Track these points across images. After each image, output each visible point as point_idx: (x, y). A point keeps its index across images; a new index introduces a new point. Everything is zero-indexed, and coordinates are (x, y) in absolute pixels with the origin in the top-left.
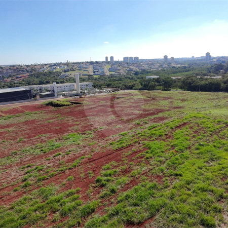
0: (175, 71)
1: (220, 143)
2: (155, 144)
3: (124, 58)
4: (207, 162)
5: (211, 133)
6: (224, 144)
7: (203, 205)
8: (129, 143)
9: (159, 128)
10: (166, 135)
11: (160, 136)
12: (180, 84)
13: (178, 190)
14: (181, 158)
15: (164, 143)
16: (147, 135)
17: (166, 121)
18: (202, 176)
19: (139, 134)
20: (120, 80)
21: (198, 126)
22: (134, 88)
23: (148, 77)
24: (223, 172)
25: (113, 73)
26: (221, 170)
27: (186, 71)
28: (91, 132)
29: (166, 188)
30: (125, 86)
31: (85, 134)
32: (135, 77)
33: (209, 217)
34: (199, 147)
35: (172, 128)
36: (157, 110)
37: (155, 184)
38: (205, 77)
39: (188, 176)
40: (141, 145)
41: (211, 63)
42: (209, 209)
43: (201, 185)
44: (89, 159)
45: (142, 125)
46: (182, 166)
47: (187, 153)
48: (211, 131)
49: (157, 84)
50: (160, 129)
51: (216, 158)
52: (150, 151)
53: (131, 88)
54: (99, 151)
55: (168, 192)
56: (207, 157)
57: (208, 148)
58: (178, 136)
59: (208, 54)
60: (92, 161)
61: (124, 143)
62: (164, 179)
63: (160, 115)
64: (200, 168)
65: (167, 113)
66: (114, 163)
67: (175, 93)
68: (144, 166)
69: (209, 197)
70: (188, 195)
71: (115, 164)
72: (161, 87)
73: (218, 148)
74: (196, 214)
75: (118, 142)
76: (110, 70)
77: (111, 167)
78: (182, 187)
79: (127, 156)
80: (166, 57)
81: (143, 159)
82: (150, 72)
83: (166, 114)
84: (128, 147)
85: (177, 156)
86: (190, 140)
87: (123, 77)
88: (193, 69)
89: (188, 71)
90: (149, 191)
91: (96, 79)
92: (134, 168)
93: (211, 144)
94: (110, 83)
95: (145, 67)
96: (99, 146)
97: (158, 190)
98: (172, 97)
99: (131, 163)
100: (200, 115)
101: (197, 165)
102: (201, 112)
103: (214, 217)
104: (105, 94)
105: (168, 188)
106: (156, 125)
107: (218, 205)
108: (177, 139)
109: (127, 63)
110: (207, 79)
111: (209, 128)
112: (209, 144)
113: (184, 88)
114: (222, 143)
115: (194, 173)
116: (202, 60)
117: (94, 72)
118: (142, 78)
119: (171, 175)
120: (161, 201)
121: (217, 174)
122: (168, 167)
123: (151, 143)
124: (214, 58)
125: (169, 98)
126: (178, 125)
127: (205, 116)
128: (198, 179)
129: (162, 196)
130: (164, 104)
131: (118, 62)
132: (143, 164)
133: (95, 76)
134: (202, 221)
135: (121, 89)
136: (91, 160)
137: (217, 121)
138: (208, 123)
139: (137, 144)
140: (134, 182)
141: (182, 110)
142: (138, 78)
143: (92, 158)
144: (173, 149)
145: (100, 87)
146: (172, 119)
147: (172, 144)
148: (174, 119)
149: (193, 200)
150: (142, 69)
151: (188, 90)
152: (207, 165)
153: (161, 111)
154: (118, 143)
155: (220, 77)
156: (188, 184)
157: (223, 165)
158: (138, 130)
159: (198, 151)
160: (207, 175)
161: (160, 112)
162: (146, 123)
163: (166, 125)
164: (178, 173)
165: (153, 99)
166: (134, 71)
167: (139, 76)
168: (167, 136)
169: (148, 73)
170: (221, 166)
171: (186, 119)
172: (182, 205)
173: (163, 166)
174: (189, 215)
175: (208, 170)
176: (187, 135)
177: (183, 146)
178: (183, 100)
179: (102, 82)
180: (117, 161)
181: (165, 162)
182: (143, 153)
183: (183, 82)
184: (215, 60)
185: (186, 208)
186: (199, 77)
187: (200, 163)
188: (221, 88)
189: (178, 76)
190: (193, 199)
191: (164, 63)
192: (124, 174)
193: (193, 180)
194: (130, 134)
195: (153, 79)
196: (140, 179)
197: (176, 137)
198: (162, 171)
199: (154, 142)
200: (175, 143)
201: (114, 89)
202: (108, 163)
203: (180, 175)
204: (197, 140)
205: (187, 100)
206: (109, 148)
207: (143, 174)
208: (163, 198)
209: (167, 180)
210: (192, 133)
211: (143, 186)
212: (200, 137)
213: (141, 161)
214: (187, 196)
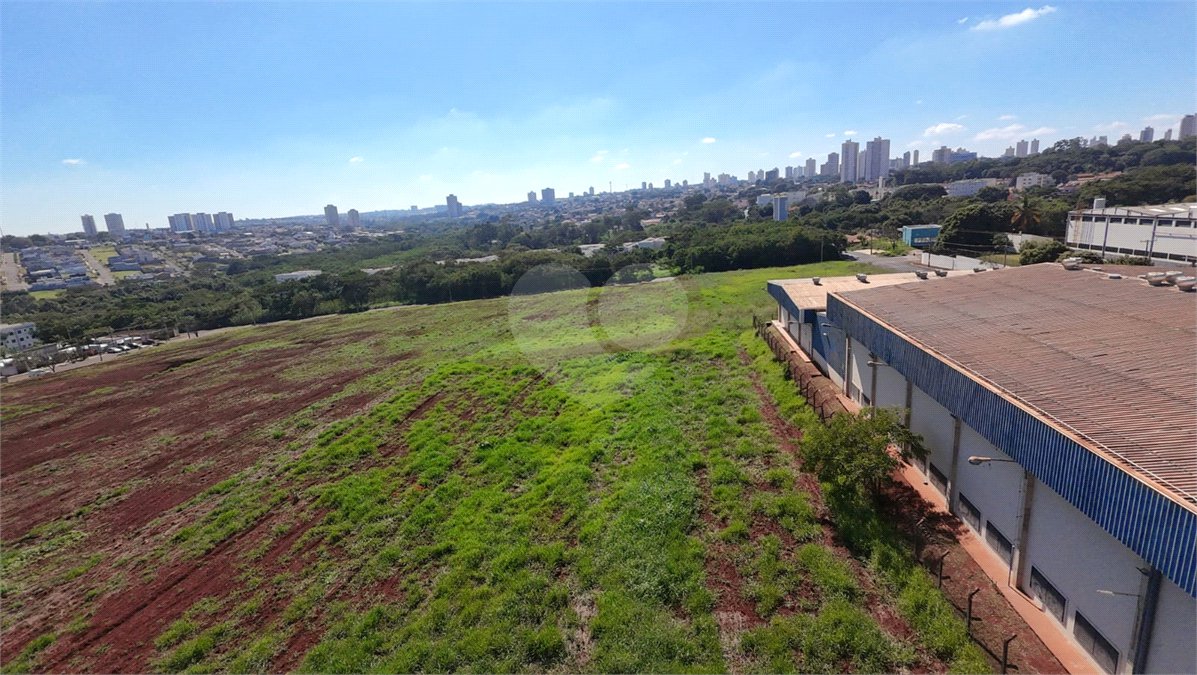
0: (370, 249)
1: (528, 427)
2: (352, 487)
3: (171, 219)
4: (509, 486)
5: (503, 407)
6: (538, 427)
7: (525, 607)
8: (257, 513)
9: (354, 431)
10: (381, 446)
11: (364, 454)
12: (392, 287)
13: (452, 597)
14: (441, 500)
15: (381, 474)
16: (316, 464)
17: (375, 404)
18: (506, 530)
19: (287, 469)
20: (171, 296)
21: (469, 398)
22: (233, 320)
23: (282, 277)
24: (550, 499)
25: (132, 275)
26: (547, 495)
27: (403, 249)
28: (69, 523)
29: (414, 606)
30: (198, 315)
31: (31, 540)
32: (233, 282)
33: (545, 632)
34: (483, 453)
35: (396, 421)
36: (335, 376)
37: (380, 613)
38: (459, 261)
39: (470, 544)
40: (303, 503)
41: (464, 222)
42: (539, 609)
43: (509, 554)
44: (77, 637)
45: (292, 439)
46: (450, 521)
47: (454, 480)
48: (503, 403)
49: (319, 295)
50: (358, 435)
51: (529, 469)
52: (338, 513)
53: (223, 320)
54: (123, 583)
55: (424, 615)
56: (508, 474)
57: (504, 449)
58: (421, 439)
59: (452, 199)
60: (97, 638)
61: (234, 517)
62: (404, 583)
63: (351, 390)
64: (496, 510)
65: (372, 378)
66: (208, 605)
67: (384, 314)
68: (329, 568)
69: (533, 577)
70: (481, 598)
71: (210, 609)
72: (337, 302)
73: (528, 441)
74: (512, 638)
75: (208, 521)
76: (112, 265)
77: (196, 624)
78: (459, 583)
79: (257, 561)
80: (331, 210)
81: (322, 547)
82: (286, 259)
83: (369, 384)
84: (253, 527)
85: (430, 499)
86: (455, 442)
87: (184, 286)
88: (421, 242)
89: (410, 247)
90: (364, 643)
91: (47, 306)
92: (295, 591)
93: (510, 436)
94: (124, 313)
95: (267, 244)
96: (122, 566)
97: (392, 624)
98: (378, 328)
99: (278, 577)
100: (466, 367)
101: (488, 503)
102: (468, 358)
103: (556, 623)
104: (107, 357)
105: (422, 605)
106: (342, 426)
107: (557, 589)
108: (417, 449)
109: (190, 236)
110: (463, 266)
111: (497, 394)
112: (505, 436)
113: (406, 298)
114: (534, 426)
115: (485, 529)
116: (438, 215)
117: (31, 279)
118: (262, 282)
119: (424, 562)
120: (409, 655)
121: (537, 509)
122: (407, 543)
123: (339, 489)
124: (470, 209)
125: (369, 334)
126: (414, 409)
127: (481, 366)
128: (497, 541)
129: (409, 635)
130: (357, 353)
131: (147, 232)
132: (322, 565)
133: (38, 296)
134: (530, 650)
135: (181, 331)
136: (91, 635)
137: (509, 372)
138: (493, 384)
139: (288, 507)
140: (303, 638)
141: (416, 361)
142: (247, 284)
143: (93, 628)
144: (414, 481)
145: (75, 335)
146: (392, 394)
147: (407, 468)
148: (396, 393)
149: (496, 606)
150: (253, 253)
151: (422, 303)
152: (512, 495)
153: (352, 377)
154: (209, 527)
155: (493, 257)
156: (476, 566)
157: (548, 482)
158: (284, 457)
159: (481, 467)
160: (517, 523)
161: (348, 381)
162: (307, 427)
163: (374, 418)
164: (440, 546)
165: (316, 343)
166: (223, 262)
167: (247, 276)
168: (388, 450)
169: (277, 262)
170: (544, 485)
171: (431, 384)
172: (472, 633)
173: (394, 545)
174: (495, 653)
175: (517, 507)
176: (443, 429)
177: (440, 465)
178: (412, 334)
179: (85, 316)
180: (219, 591)
181: (396, 530)
182: (315, 530)
183: (402, 280)
184: (472, 215)
185: (483, 636)
186: (443, 262)
187: (495, 495)
188: (503, 285)
189: (383, 264)
190: (497, 604)
191: (329, 229)
192: (260, 625)
193: (486, 550)
194: (252, 480)
195: (303, 281)
196: (324, 617)
197: (412, 446)
198: (393, 560)
199: (347, 480)
200: (415, 463)
201: (149, 332)
202: (179, 616)
203: (449, 550)
204: (473, 437)
205: (423, 331)
206: (170, 557)
207: (330, 599)
208: (411, 640)
209: (412, 582)
210: (456, 419)
211: (339, 637)
212: (479, 425)
213: (314, 558)
214: (480, 602)
